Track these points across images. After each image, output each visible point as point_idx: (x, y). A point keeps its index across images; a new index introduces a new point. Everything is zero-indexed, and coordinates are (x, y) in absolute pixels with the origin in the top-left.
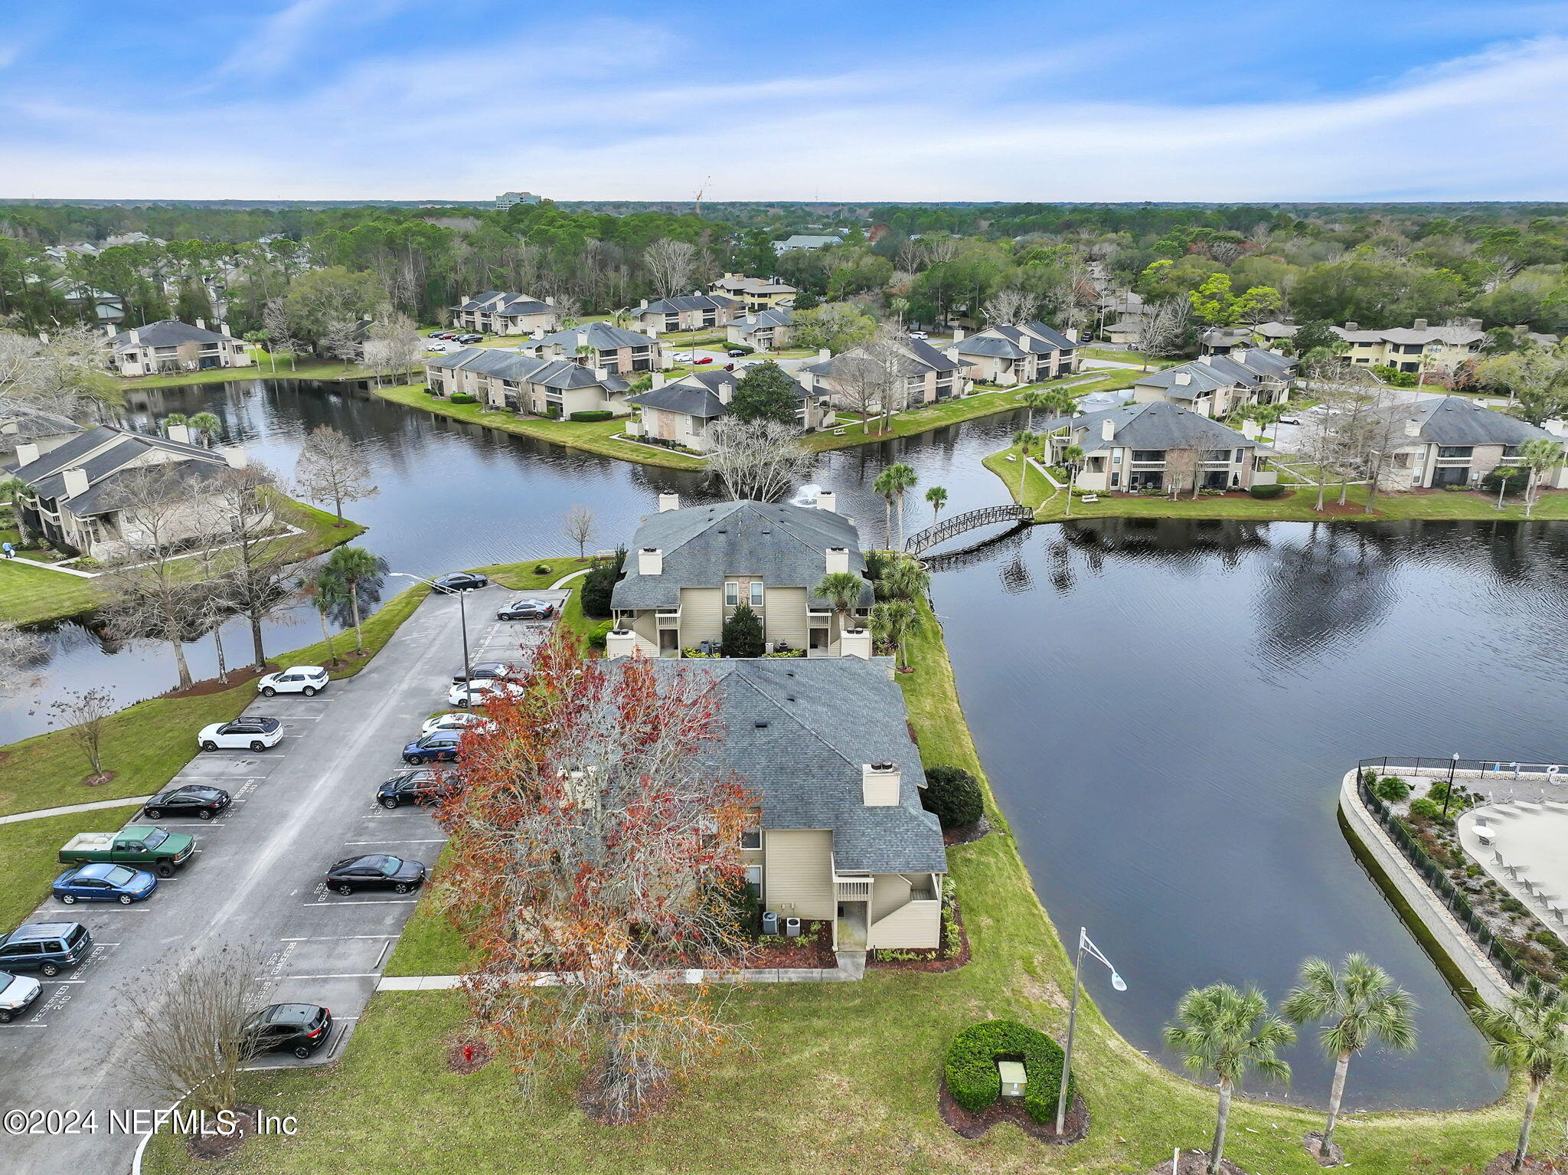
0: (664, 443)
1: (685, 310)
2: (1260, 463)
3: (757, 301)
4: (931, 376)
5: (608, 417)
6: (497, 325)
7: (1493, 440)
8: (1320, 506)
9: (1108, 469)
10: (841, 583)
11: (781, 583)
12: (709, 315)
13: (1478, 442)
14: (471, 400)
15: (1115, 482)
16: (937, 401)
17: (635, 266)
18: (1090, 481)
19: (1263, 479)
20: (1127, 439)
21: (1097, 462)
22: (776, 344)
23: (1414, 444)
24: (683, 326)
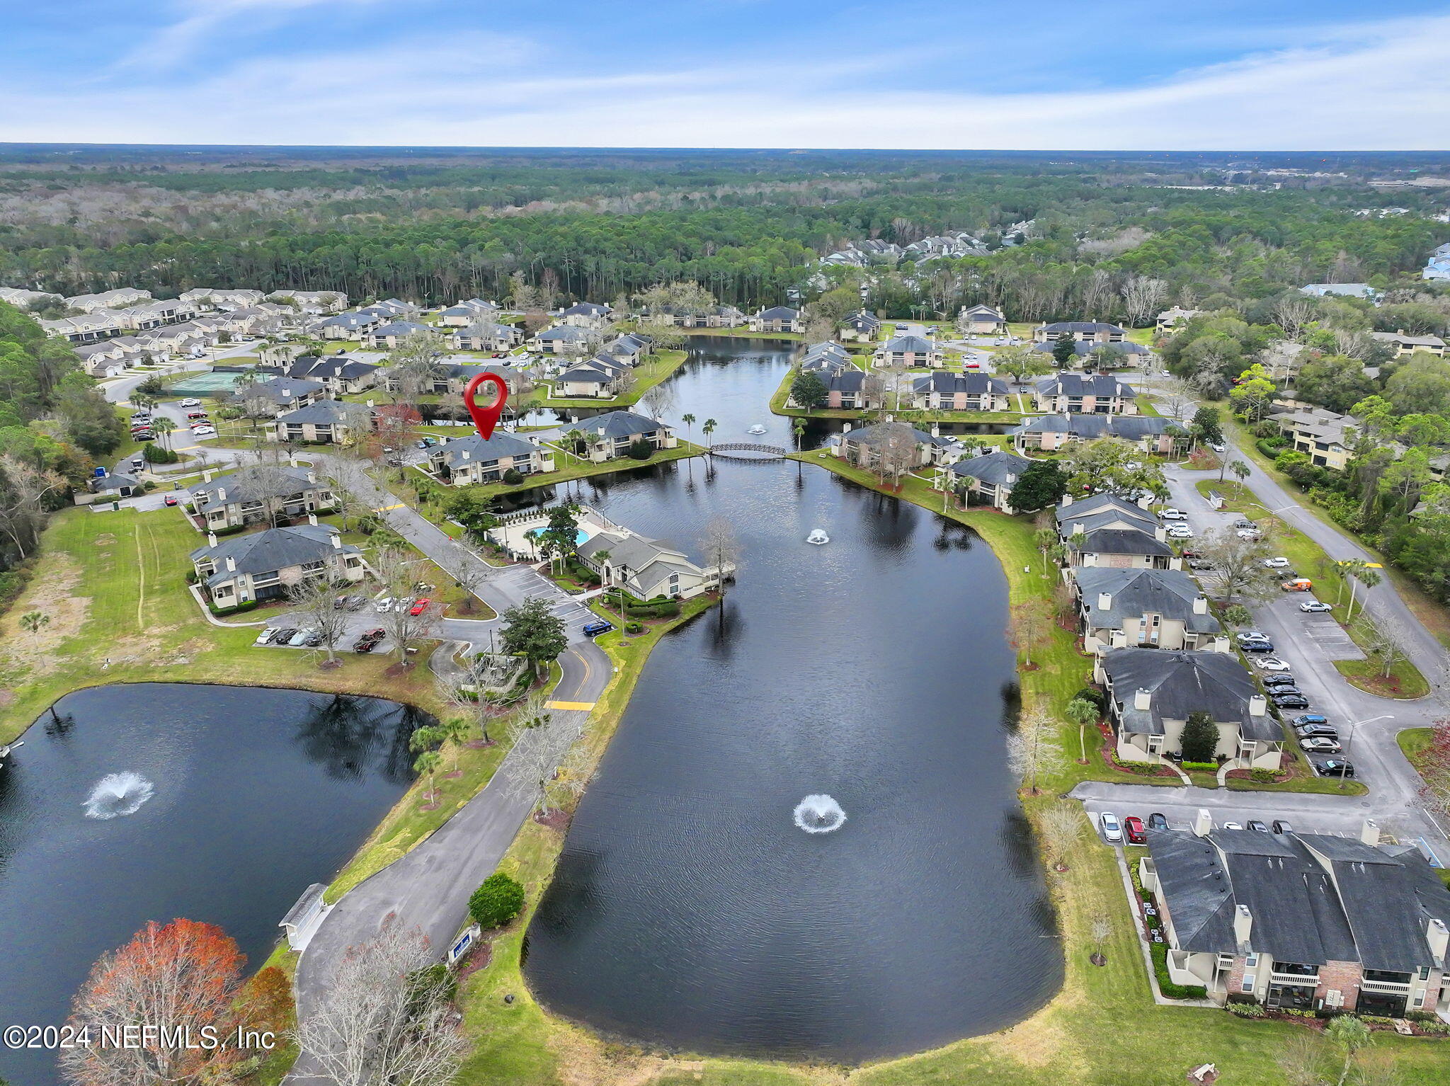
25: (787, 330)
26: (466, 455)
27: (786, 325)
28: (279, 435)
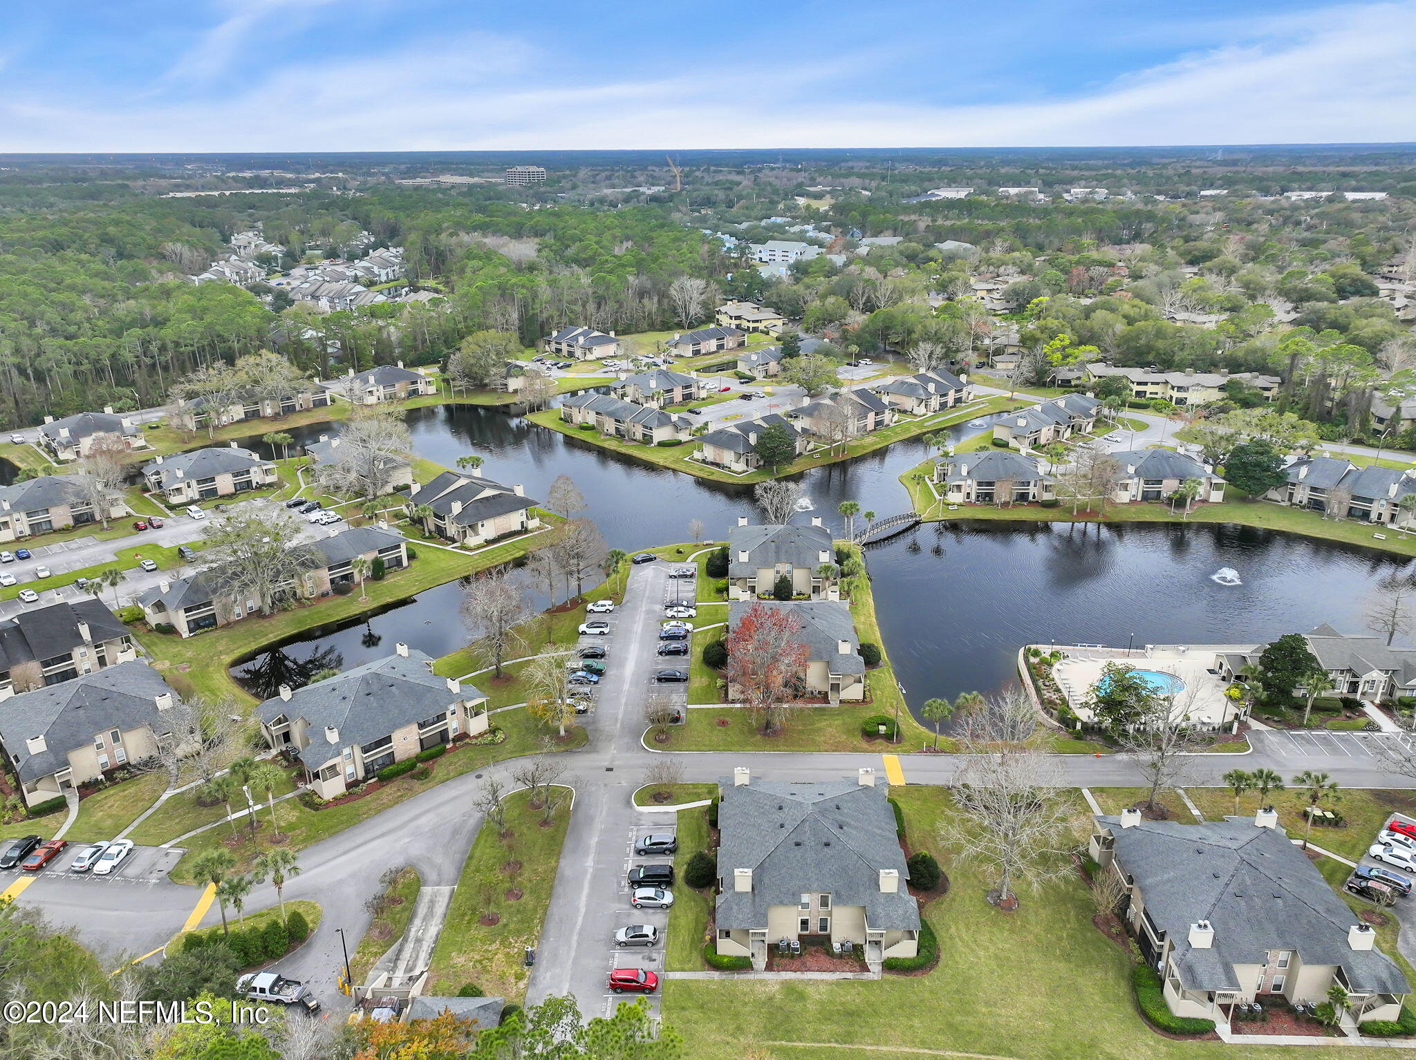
0: (717, 465)
1: (704, 340)
2: (1046, 488)
3: (752, 325)
4: (871, 416)
5: (679, 443)
6: (578, 353)
7: (1175, 476)
8: (1075, 513)
9: (965, 490)
10: (827, 569)
11: (800, 566)
12: (721, 342)
13: (1165, 477)
14: (592, 428)
15: (968, 498)
16: (875, 430)
17: (663, 295)
18: (955, 497)
19: (1047, 496)
20: (974, 474)
21: (959, 487)
22: (771, 373)
23: (1130, 478)
24: (703, 351)
25: (414, 393)
27: (414, 387)
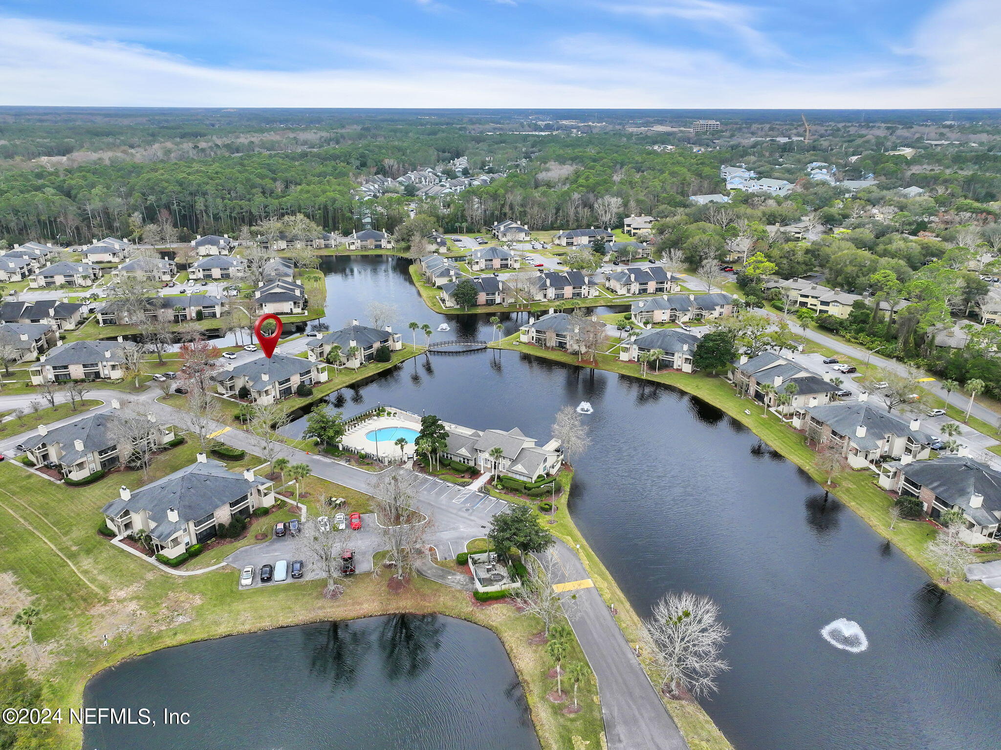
1: (577, 236)
4: (568, 288)
6: (500, 236)
7: (659, 348)
8: (580, 360)
9: (530, 334)
12: (592, 239)
13: (653, 347)
15: (533, 340)
16: (572, 298)
18: (524, 338)
21: (527, 332)
24: (575, 243)
25: (379, 247)
26: (265, 378)
27: (378, 243)
28: (44, 378)
